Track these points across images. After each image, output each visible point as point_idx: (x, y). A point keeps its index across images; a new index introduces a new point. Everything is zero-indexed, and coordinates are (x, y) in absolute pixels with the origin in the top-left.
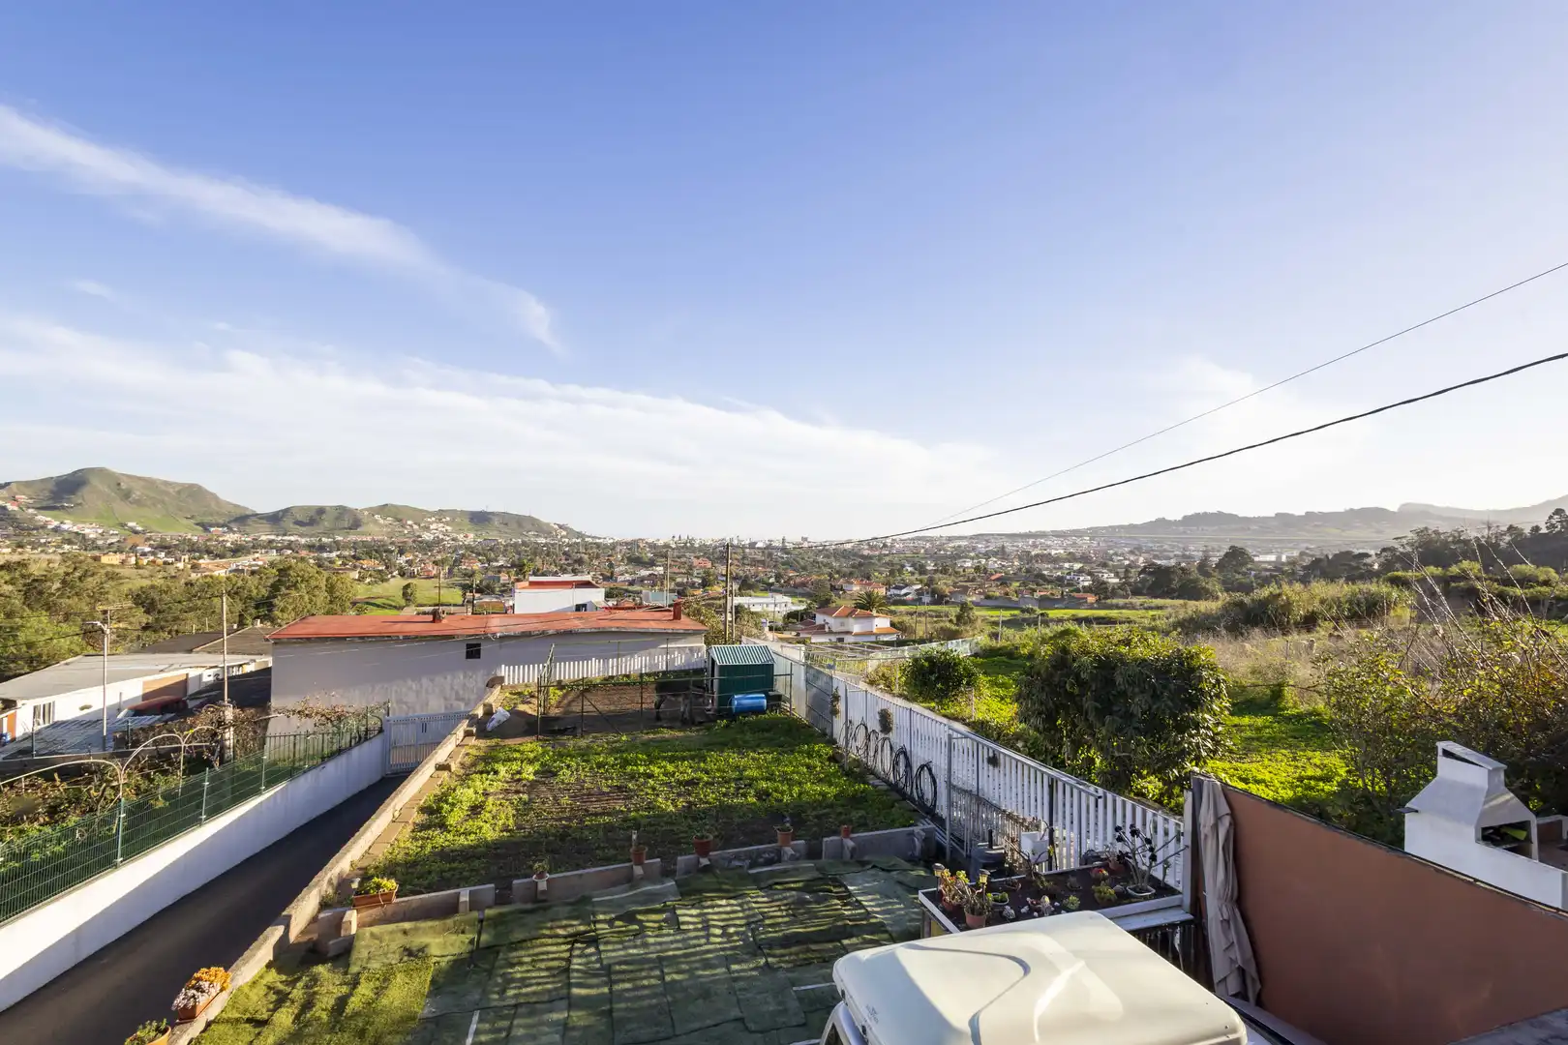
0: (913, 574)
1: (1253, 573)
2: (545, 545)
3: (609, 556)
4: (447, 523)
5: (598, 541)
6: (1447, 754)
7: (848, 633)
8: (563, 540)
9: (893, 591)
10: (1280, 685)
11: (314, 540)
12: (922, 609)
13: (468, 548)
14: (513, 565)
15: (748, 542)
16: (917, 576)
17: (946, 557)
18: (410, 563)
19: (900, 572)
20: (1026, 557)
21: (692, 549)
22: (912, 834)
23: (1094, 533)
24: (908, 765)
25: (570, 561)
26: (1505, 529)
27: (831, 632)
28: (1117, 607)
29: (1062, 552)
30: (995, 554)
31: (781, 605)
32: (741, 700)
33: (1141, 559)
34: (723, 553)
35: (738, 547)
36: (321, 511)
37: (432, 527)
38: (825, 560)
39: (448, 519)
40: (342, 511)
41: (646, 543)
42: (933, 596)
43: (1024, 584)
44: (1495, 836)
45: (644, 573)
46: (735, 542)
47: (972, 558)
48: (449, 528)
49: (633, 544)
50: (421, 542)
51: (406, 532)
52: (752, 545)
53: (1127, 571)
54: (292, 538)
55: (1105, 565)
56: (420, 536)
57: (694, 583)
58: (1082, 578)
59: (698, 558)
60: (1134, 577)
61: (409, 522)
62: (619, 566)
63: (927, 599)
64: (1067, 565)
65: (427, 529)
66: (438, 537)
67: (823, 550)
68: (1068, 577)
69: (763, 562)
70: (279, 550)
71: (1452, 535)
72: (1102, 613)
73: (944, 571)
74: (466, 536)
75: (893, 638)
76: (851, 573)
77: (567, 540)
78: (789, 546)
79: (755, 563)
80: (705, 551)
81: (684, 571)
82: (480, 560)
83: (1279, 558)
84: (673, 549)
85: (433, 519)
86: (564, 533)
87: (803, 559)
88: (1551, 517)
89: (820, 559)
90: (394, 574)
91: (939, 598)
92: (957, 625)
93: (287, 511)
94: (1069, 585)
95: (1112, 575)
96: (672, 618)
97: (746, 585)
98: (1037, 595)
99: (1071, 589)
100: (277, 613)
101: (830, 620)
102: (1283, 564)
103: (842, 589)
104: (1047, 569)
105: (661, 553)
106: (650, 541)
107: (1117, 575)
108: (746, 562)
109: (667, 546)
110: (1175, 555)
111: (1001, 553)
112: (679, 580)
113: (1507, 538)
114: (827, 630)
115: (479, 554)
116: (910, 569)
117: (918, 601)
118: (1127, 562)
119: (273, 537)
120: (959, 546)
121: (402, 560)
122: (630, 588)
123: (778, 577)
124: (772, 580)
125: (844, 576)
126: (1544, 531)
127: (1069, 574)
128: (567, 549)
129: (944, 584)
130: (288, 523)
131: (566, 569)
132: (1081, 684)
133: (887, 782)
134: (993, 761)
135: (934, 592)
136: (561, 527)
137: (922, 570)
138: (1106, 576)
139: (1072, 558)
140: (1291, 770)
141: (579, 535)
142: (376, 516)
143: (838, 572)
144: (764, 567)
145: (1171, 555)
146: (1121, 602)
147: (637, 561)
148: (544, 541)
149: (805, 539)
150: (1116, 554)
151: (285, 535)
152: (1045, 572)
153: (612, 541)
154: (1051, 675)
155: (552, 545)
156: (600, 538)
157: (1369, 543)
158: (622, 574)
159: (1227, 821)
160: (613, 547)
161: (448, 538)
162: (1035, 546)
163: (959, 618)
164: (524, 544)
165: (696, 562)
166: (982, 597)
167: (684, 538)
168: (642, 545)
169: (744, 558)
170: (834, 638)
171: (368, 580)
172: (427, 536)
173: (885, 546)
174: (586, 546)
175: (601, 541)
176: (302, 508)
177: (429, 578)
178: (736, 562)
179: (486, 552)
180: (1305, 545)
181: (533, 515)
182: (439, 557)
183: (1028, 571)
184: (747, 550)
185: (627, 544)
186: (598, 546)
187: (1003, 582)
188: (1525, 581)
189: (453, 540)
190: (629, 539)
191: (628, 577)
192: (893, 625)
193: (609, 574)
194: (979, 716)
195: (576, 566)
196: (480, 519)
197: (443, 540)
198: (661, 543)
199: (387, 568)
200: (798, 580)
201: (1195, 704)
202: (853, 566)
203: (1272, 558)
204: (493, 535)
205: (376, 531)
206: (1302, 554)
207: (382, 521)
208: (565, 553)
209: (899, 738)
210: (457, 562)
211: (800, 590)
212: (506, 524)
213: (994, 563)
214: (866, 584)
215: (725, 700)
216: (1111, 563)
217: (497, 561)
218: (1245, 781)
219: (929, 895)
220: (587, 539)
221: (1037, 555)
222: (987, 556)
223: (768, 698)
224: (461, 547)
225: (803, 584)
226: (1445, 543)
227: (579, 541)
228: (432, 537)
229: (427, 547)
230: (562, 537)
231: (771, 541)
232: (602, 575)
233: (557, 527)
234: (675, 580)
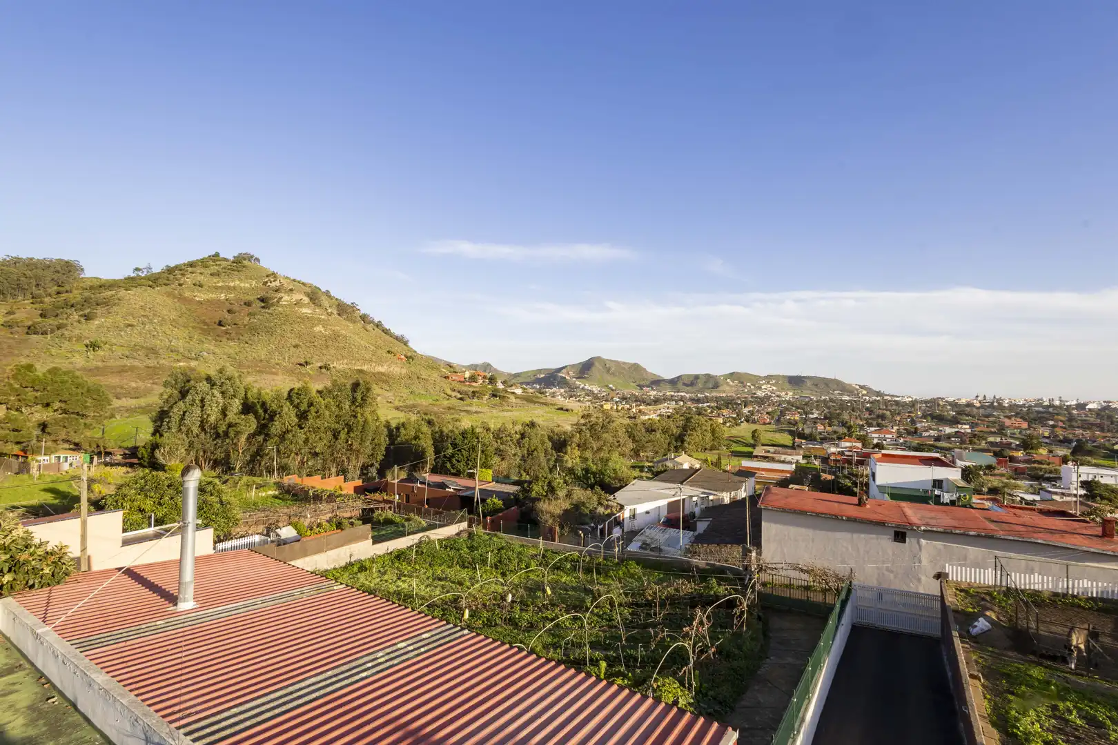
2: (849, 402)
3: (909, 412)
4: (773, 385)
5: (896, 399)
8: (864, 397)
11: (694, 396)
13: (789, 403)
14: (826, 418)
15: (1074, 403)
18: (751, 413)
21: (1001, 407)
25: (872, 416)
34: (1038, 414)
35: (1060, 407)
36: (696, 377)
37: (763, 387)
39: (774, 381)
40: (708, 377)
41: (947, 401)
45: (948, 430)
46: (1057, 403)
48: (774, 388)
49: (933, 402)
50: (757, 398)
51: (746, 390)
52: (1081, 406)
54: (683, 394)
56: (755, 394)
59: (1009, 418)
61: (748, 384)
62: (921, 422)
65: (760, 388)
66: (767, 394)
69: (1100, 425)
70: (677, 402)
74: (787, 394)
77: (867, 398)
79: (1086, 425)
80: (1016, 411)
81: (994, 430)
82: (799, 413)
84: (978, 408)
85: (764, 381)
86: (864, 392)
90: (742, 420)
93: (680, 377)
105: (964, 411)
106: (951, 400)
108: (1075, 424)
109: (969, 405)
112: (991, 439)
115: (797, 408)
119: (673, 394)
121: (746, 411)
122: (938, 444)
128: (869, 405)
130: (680, 385)
131: (871, 424)
136: (861, 387)
141: (878, 394)
142: (728, 380)
147: (941, 419)
148: (848, 398)
151: (679, 392)
153: (910, 399)
155: (855, 401)
156: (899, 397)
158: (926, 431)
160: (913, 404)
161: (774, 395)
164: (831, 400)
165: (1007, 422)
167: (990, 397)
168: (941, 403)
169: (1071, 420)
171: (728, 424)
172: (760, 394)
174: (886, 403)
175: (900, 399)
176: (687, 376)
177: (764, 424)
178: (1060, 424)
179: (804, 407)
181: (837, 378)
182: (770, 410)
184: (1075, 412)
185: (926, 402)
186: (897, 403)
189: (778, 396)
190: (929, 398)
191: (933, 433)
193: (913, 430)
196: (796, 381)
197: (771, 396)
198: (963, 401)
199: (738, 416)
204: (806, 393)
205: (728, 390)
207: (731, 383)
208: (867, 409)
210: (782, 413)
212: (816, 385)
217: (812, 414)
220: (885, 398)
224: (784, 402)
227: (878, 398)
228: (763, 394)
229: (761, 401)
230: (863, 395)
231: (1109, 402)
232: (905, 429)
233: (858, 387)
234: (985, 440)
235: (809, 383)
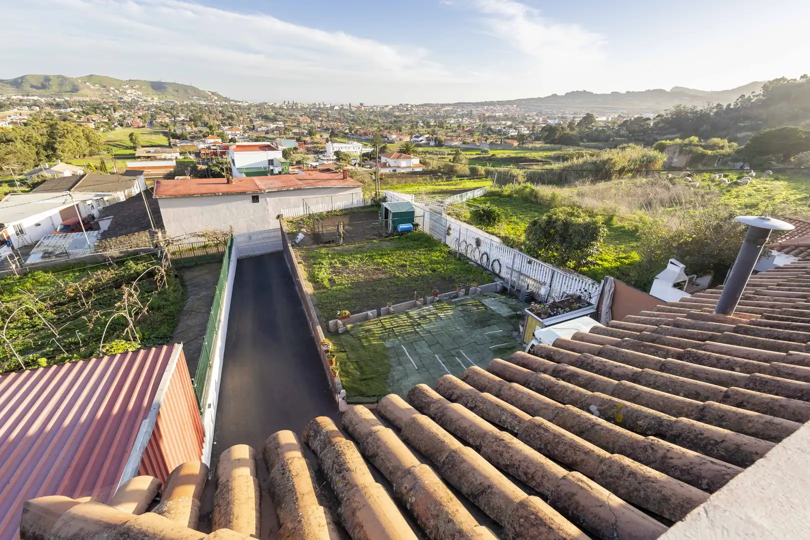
0: (423, 127)
1: (594, 128)
2: (206, 106)
3: (248, 114)
4: (137, 89)
5: (238, 104)
7: (398, 167)
8: (216, 102)
9: (414, 139)
11: (50, 100)
12: (430, 149)
13: (157, 107)
14: (191, 120)
15: (329, 106)
16: (425, 128)
17: (440, 117)
19: (417, 127)
20: (483, 118)
21: (297, 109)
23: (519, 102)
25: (225, 118)
26: (715, 105)
28: (528, 149)
29: (501, 114)
30: (467, 115)
31: (355, 149)
33: (541, 119)
34: (315, 113)
36: (47, 79)
37: (128, 92)
38: (375, 119)
39: (137, 86)
40: (62, 80)
41: (268, 105)
42: (436, 142)
43: (482, 134)
47: (454, 118)
48: (139, 93)
49: (260, 106)
51: (111, 95)
52: (332, 108)
53: (534, 127)
54: (36, 98)
55: (523, 123)
56: (121, 98)
57: (303, 133)
58: (511, 131)
59: (302, 116)
60: (538, 129)
61: (112, 88)
62: (256, 121)
63: (432, 143)
64: (503, 122)
65: (125, 93)
66: (134, 99)
67: (373, 112)
68: (504, 130)
69: (340, 120)
70: (30, 107)
71: (691, 109)
72: (522, 153)
73: (441, 126)
74: (153, 99)
76: (390, 127)
77: (219, 103)
78: (354, 109)
79: (336, 120)
80: (305, 111)
81: (295, 124)
82: (168, 116)
83: (608, 118)
84: (286, 110)
85: (127, 86)
86: (216, 98)
87: (362, 117)
88: (738, 99)
89: (372, 117)
90: (115, 124)
91: (439, 143)
92: (453, 162)
93: (23, 78)
94: (505, 134)
95: (526, 129)
97: (334, 135)
98: (489, 141)
99: (505, 136)
100: (59, 153)
101: (388, 159)
102: (609, 122)
103: (386, 137)
104: (493, 124)
106: (271, 104)
107: (528, 128)
109: (281, 107)
110: (558, 117)
111: (470, 115)
112: (294, 130)
113: (715, 110)
116: (422, 124)
117: (428, 145)
118: (534, 121)
119: (21, 97)
120: (448, 110)
121: (116, 115)
122: (267, 136)
123: (350, 129)
124: (347, 131)
125: (386, 129)
126: (732, 107)
127: (504, 128)
129: (441, 135)
130: (27, 87)
131: (225, 123)
134: (529, 262)
135: (436, 139)
136: (213, 93)
137: (429, 126)
138: (523, 129)
139: (506, 118)
141: (226, 99)
142: (87, 83)
143: (383, 126)
144: (341, 123)
145: (556, 116)
146: (530, 146)
147: (266, 118)
148: (205, 103)
149: (362, 104)
150: (529, 116)
151: (28, 96)
152: (492, 127)
153: (247, 104)
155: (210, 106)
156: (240, 102)
157: (651, 112)
158: (260, 127)
160: (249, 107)
161: (141, 100)
162: (487, 110)
163: (454, 158)
164: (192, 105)
165: (301, 119)
166: (461, 143)
169: (328, 117)
171: (102, 129)
172: (127, 99)
173: (407, 110)
175: (240, 103)
176: (33, 76)
177: (139, 127)
178: (324, 119)
179: (170, 110)
180: (620, 111)
181: (193, 85)
182: (140, 113)
183: (484, 126)
184: (330, 111)
185: (257, 106)
186: (239, 107)
187: (471, 133)
189: (145, 101)
191: (264, 128)
192: (420, 162)
193: (252, 127)
196: (158, 87)
198: (277, 105)
199: (109, 120)
200: (362, 131)
202: (391, 122)
203: (604, 119)
204: (169, 98)
205: (90, 94)
206: (620, 116)
207: (92, 87)
208: (220, 112)
210: (153, 117)
211: (363, 138)
212: (177, 91)
213: (466, 121)
214: (399, 134)
216: (526, 121)
219: (529, 310)
220: (231, 102)
221: (489, 117)
222: (462, 116)
224: (152, 106)
225: (365, 134)
226: (686, 113)
227: (226, 103)
228: (130, 99)
229: (130, 106)
230: (215, 100)
231: (342, 105)
232: (247, 127)
233: (210, 93)
234: (291, 131)
235: (170, 89)
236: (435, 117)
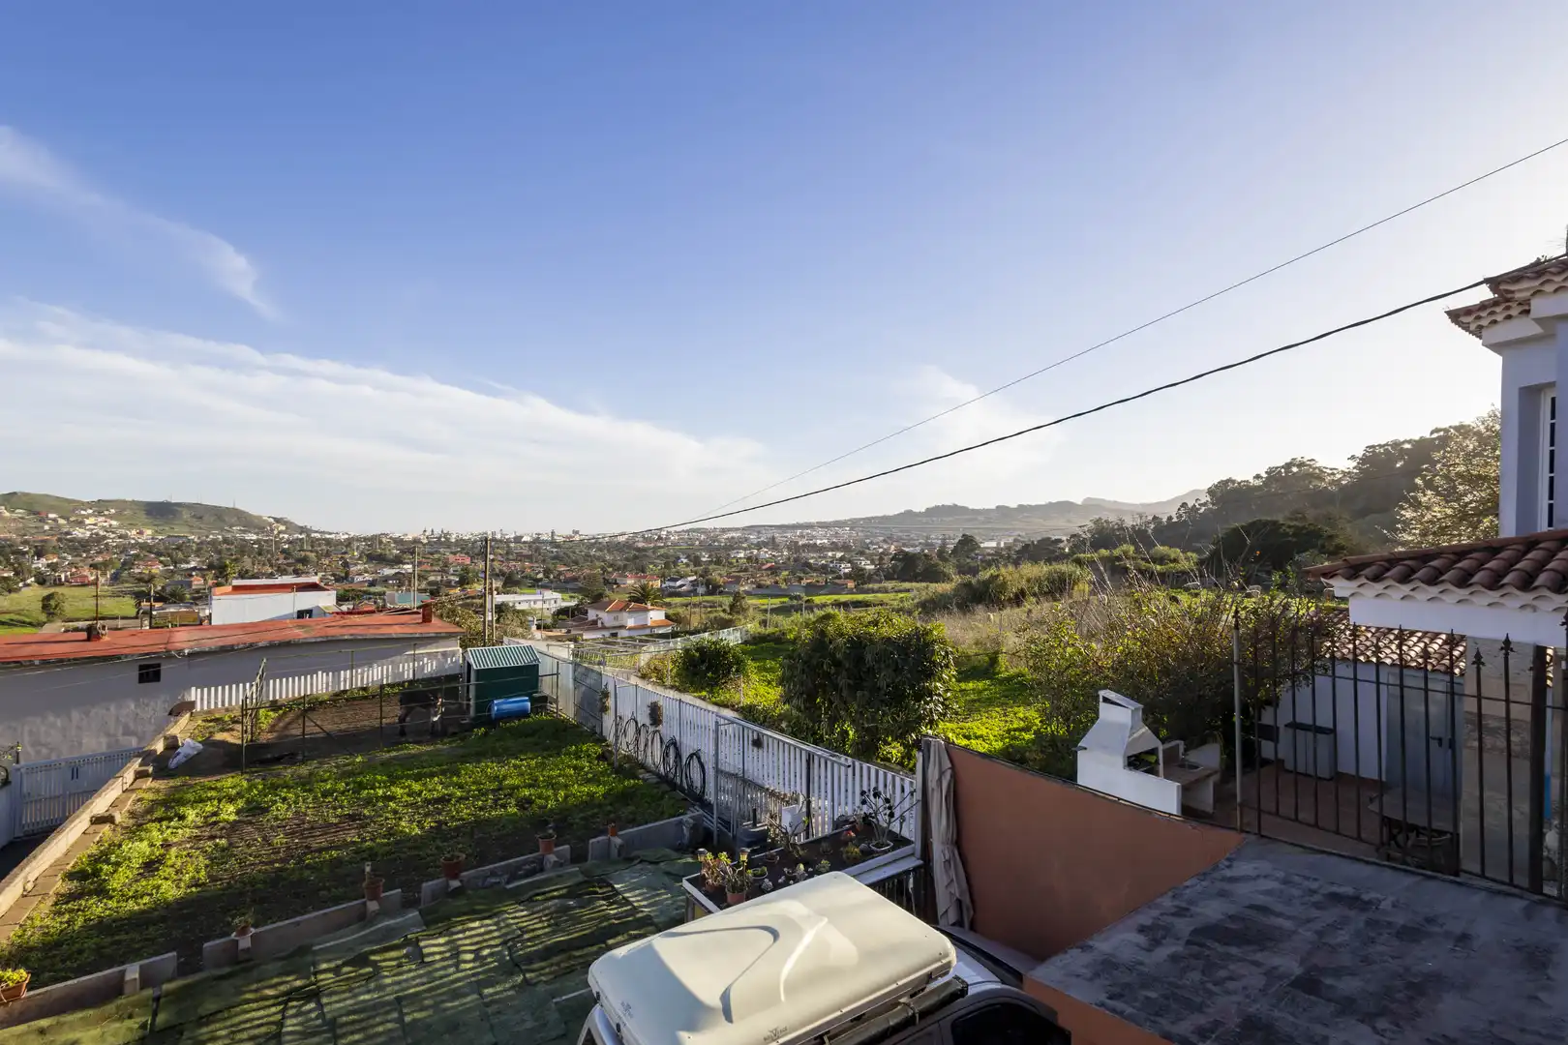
0: (687, 565)
1: (980, 557)
2: (257, 542)
3: (343, 553)
4: (111, 517)
5: (328, 536)
6: (1106, 700)
7: (622, 627)
8: (281, 536)
9: (668, 584)
10: (997, 653)
12: (696, 600)
13: (143, 547)
14: (211, 567)
15: (512, 536)
16: (692, 567)
17: (719, 548)
18: (53, 567)
19: (675, 564)
20: (794, 547)
21: (448, 544)
22: (681, 823)
23: (854, 524)
24: (678, 755)
25: (290, 561)
26: (1150, 518)
27: (604, 628)
28: (873, 591)
29: (826, 541)
30: (765, 544)
31: (550, 601)
32: (500, 705)
33: (893, 547)
34: (481, 547)
35: (501, 541)
37: (87, 522)
38: (598, 554)
39: (113, 511)
41: (391, 538)
42: (708, 587)
43: (793, 573)
44: (1138, 762)
45: (388, 571)
46: (498, 537)
47: (745, 549)
48: (114, 523)
49: (374, 540)
50: (70, 540)
51: (47, 527)
52: (518, 539)
53: (881, 559)
55: (862, 553)
56: (68, 533)
57: (450, 582)
58: (843, 566)
59: (455, 553)
60: (888, 564)
61: (51, 516)
62: (356, 565)
63: (701, 590)
64: (830, 554)
65: (80, 524)
66: (97, 534)
67: (595, 543)
68: (831, 565)
69: (529, 558)
71: (1117, 524)
72: (860, 597)
73: (718, 562)
74: (141, 533)
75: (669, 630)
76: (625, 566)
77: (286, 536)
78: (559, 539)
79: (520, 557)
80: (463, 546)
81: (436, 569)
82: (161, 562)
83: (999, 544)
84: (424, 545)
85: (90, 511)
86: (282, 528)
87: (574, 553)
88: (1179, 509)
89: (593, 552)
90: (29, 581)
91: (713, 589)
92: (730, 614)
94: (833, 572)
95: (869, 562)
96: (420, 621)
97: (510, 582)
98: (804, 582)
99: (834, 575)
101: (603, 615)
102: (1002, 549)
103: (616, 583)
104: (812, 558)
105: (409, 548)
106: (396, 535)
107: (873, 563)
108: (511, 557)
109: (416, 541)
110: (920, 543)
111: (772, 543)
112: (432, 578)
113: (1152, 526)
114: (600, 625)
115: (159, 554)
116: (685, 561)
117: (693, 592)
118: (881, 550)
120: (733, 538)
121: (41, 564)
122: (372, 589)
123: (547, 572)
124: (540, 576)
125: (618, 569)
126: (1175, 520)
127: (832, 562)
128: (287, 546)
129: (718, 575)
131: (285, 570)
132: (837, 664)
133: (658, 775)
134: (758, 743)
135: (708, 583)
136: (278, 520)
137: (697, 561)
138: (863, 563)
139: (835, 547)
140: (1002, 724)
141: (302, 530)
143: (611, 566)
144: (531, 562)
145: (917, 543)
146: (876, 586)
147: (381, 559)
148: (255, 537)
149: (576, 532)
150: (871, 543)
152: (812, 561)
153: (346, 536)
154: (811, 657)
155: (266, 541)
156: (330, 534)
157: (1061, 530)
158: (360, 574)
159: (948, 774)
160: (349, 542)
161: (113, 536)
162: (802, 536)
163: (732, 606)
164: (225, 541)
165: (452, 558)
166: (754, 586)
167: (438, 532)
168: (384, 540)
169: (507, 553)
170: (607, 634)
172: (79, 533)
173: (660, 538)
174: (313, 542)
175: (332, 536)
177: (84, 585)
178: (500, 558)
179: (172, 552)
180: (1017, 533)
181: (238, 507)
182: (99, 559)
183: (796, 560)
184: (512, 545)
185: (365, 539)
186: (328, 542)
187: (774, 571)
188: (1161, 560)
189: (120, 537)
190: (370, 534)
191: (368, 577)
192: (667, 617)
193: (343, 575)
194: (746, 701)
195: (300, 566)
196: (161, 512)
197: (105, 538)
198: (410, 537)
199: (17, 574)
200: (569, 575)
201: (930, 674)
202: (627, 559)
203: (993, 544)
204: (180, 531)
206: (1015, 540)
207: (7, 514)
208: (284, 551)
209: (668, 730)
210: (127, 565)
211: (569, 586)
212: (201, 518)
213: (765, 554)
214: (641, 577)
215: (483, 706)
216: (867, 551)
217: (188, 563)
218: (968, 738)
219: (692, 882)
220: (313, 535)
221: (804, 546)
222: (759, 546)
223: (533, 700)
224: (133, 546)
225: (575, 579)
226: (1113, 530)
227: (303, 536)
228: (88, 534)
229: (80, 547)
230: (280, 532)
231: (539, 534)
232: (333, 575)
233: (272, 520)
234: (426, 579)
235: (186, 515)
236: (709, 548)
